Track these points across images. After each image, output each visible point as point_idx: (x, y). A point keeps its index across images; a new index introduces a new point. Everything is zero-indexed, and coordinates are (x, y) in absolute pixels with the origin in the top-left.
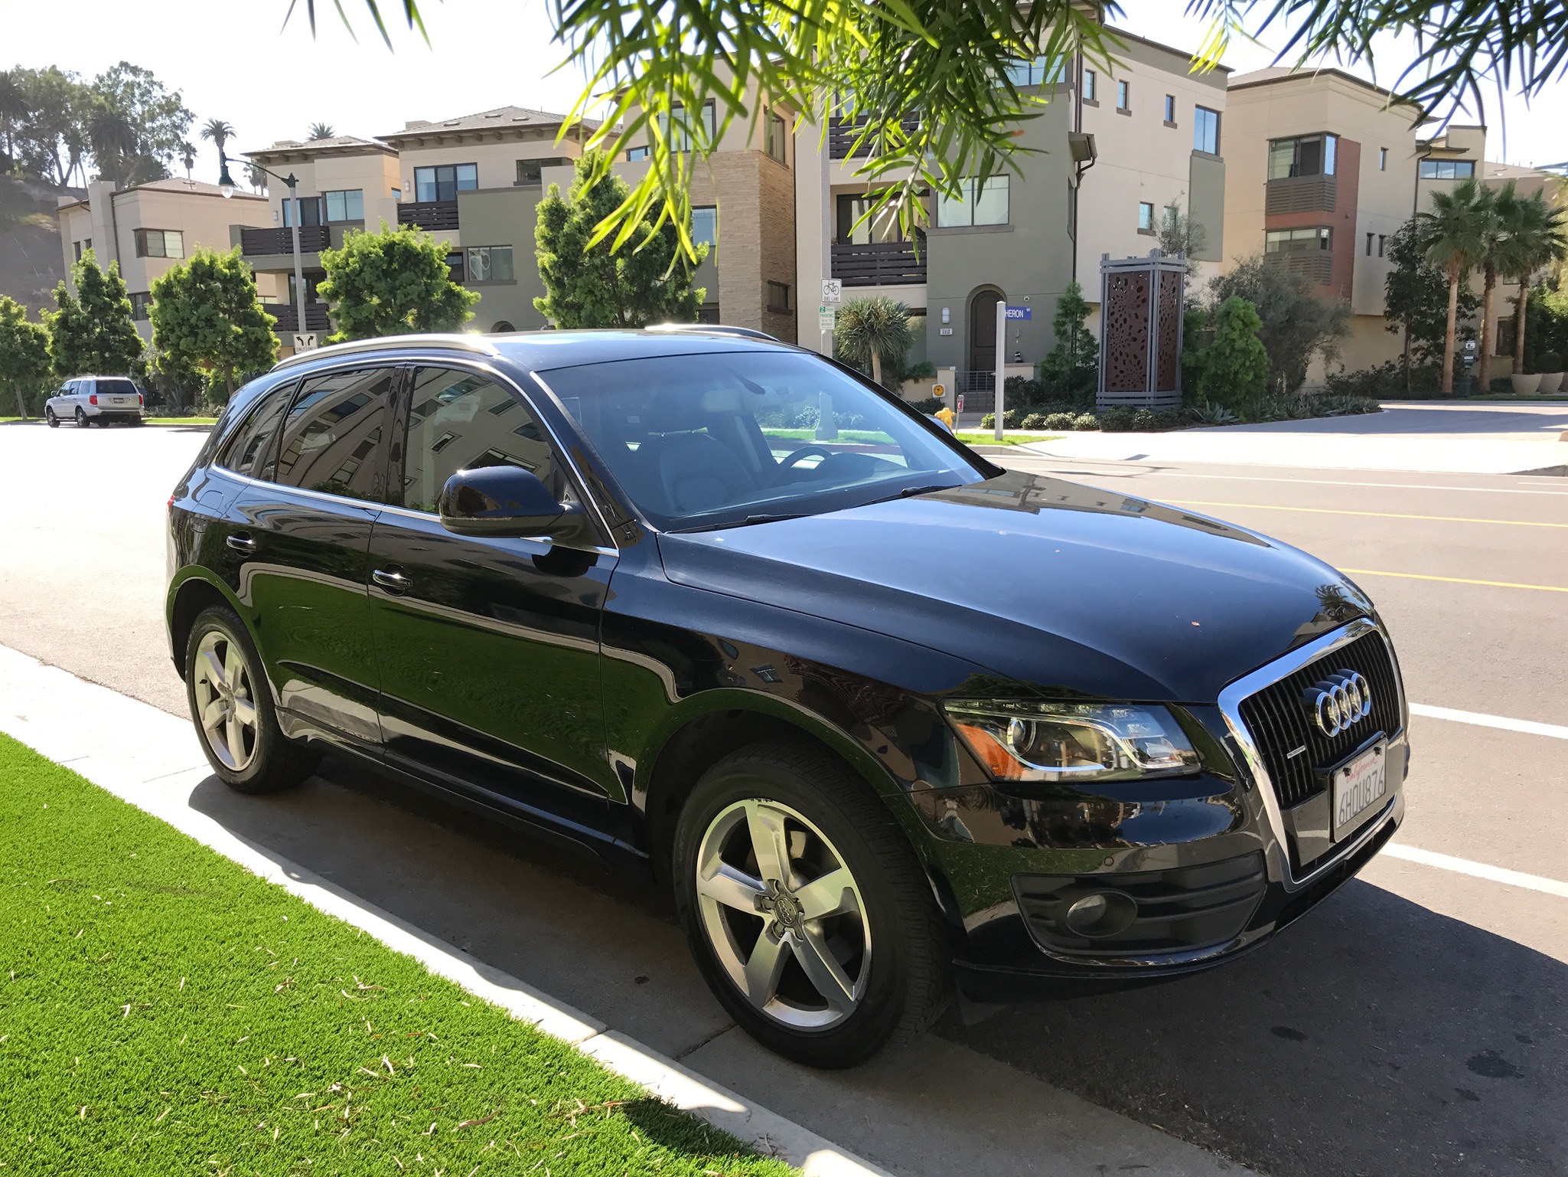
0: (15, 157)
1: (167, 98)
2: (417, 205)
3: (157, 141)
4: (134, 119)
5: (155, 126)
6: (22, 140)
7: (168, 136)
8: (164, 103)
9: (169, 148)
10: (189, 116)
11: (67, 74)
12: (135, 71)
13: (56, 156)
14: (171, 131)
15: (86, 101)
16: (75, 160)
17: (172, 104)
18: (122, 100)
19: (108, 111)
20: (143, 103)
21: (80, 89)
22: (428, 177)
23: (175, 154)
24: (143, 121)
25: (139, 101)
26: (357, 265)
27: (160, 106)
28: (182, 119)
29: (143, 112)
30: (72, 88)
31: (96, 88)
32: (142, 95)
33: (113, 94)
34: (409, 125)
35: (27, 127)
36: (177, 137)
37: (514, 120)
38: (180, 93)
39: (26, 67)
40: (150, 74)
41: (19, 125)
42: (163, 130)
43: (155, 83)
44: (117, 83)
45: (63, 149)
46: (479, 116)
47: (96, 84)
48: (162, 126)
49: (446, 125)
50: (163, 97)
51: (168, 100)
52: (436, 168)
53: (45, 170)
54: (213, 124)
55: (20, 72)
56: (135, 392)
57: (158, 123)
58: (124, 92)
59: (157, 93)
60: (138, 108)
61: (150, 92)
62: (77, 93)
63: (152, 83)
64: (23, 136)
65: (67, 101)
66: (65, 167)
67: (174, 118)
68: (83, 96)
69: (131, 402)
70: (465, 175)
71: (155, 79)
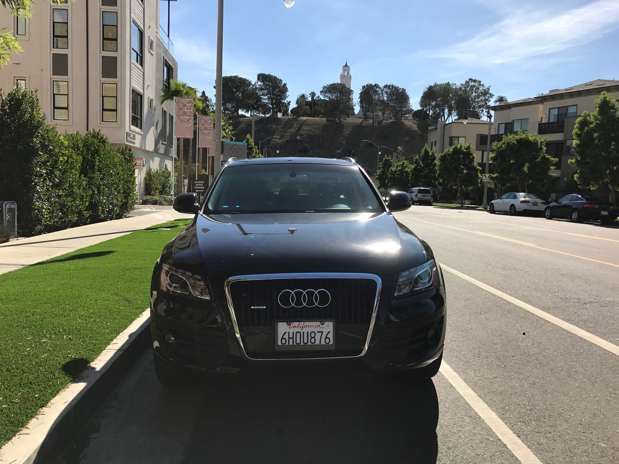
0: (430, 114)
1: (484, 90)
2: (549, 123)
3: (479, 106)
4: (472, 98)
5: (479, 100)
6: (434, 108)
7: (483, 104)
8: (483, 92)
9: (482, 108)
10: (492, 96)
11: (451, 85)
12: (475, 81)
13: (444, 113)
14: (484, 101)
15: (456, 93)
16: (450, 114)
17: (486, 91)
18: (469, 92)
19: (463, 96)
20: (476, 92)
21: (455, 89)
22: (555, 112)
23: (485, 110)
24: (475, 99)
25: (474, 92)
26: (505, 148)
27: (482, 93)
28: (489, 97)
29: (475, 95)
30: (452, 89)
31: (461, 88)
32: (476, 89)
33: (466, 90)
34: (551, 91)
35: (436, 104)
36: (486, 103)
37: (598, 85)
38: (490, 88)
39: (439, 83)
40: (480, 82)
41: (433, 103)
42: (482, 101)
43: (481, 85)
44: (468, 86)
45: (446, 111)
46: (582, 85)
47: (460, 87)
48: (481, 100)
49: (566, 90)
50: (483, 89)
51: (485, 90)
52: (559, 108)
53: (439, 118)
54: (499, 97)
55: (436, 85)
56: (431, 194)
57: (480, 99)
58: (470, 89)
59: (481, 88)
60: (474, 94)
61: (479, 88)
62: (454, 91)
63: (480, 85)
64: (434, 107)
65: (450, 94)
66: (446, 117)
67: (486, 97)
68: (456, 91)
69: (429, 197)
70: (571, 110)
71: (481, 83)
